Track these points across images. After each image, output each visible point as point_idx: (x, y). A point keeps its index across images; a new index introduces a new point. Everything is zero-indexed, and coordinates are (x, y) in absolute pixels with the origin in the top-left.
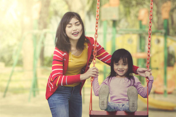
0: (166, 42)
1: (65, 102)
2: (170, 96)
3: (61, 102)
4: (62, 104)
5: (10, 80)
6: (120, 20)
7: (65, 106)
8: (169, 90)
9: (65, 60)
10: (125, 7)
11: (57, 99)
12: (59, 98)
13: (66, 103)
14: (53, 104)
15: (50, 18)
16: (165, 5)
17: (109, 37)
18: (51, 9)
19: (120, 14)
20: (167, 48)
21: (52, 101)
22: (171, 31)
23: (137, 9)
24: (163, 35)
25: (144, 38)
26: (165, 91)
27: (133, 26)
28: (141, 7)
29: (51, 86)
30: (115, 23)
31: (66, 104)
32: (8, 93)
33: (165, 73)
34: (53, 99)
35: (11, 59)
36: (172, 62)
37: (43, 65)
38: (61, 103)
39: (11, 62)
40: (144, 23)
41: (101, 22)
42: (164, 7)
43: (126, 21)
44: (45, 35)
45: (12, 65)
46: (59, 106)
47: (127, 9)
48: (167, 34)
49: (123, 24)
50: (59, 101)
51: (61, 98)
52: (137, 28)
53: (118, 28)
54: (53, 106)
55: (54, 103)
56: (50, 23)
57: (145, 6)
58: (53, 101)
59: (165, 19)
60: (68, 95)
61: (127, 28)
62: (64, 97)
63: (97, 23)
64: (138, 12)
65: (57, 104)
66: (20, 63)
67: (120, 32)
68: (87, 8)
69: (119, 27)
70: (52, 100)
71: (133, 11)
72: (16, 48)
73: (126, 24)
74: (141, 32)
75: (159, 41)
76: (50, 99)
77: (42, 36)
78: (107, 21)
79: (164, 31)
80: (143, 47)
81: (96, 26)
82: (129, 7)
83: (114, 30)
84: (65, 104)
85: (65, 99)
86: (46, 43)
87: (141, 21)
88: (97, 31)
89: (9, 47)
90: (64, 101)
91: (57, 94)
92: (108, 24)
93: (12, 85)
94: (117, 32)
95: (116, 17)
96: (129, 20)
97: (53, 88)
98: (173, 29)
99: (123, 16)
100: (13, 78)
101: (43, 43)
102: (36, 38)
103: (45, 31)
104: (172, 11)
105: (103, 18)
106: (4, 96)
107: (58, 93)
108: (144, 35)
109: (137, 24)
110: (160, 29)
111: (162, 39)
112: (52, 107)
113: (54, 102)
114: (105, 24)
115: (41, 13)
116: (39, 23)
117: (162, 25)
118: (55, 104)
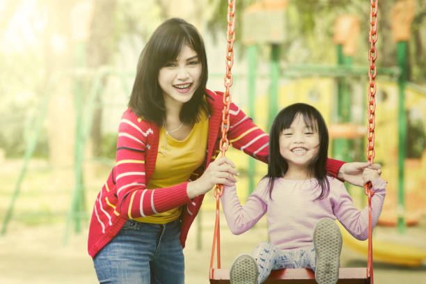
0: (402, 97)
1: (141, 266)
2: (412, 230)
3: (130, 265)
4: (134, 271)
5: (17, 193)
6: (289, 44)
7: (143, 277)
8: (410, 216)
9: (149, 148)
10: (301, 10)
11: (121, 257)
12: (125, 256)
13: (143, 269)
14: (108, 270)
15: (118, 39)
16: (400, 5)
17: (262, 86)
18: (120, 16)
19: (289, 28)
20: (405, 113)
21: (106, 262)
22: (416, 70)
23: (331, 16)
24: (395, 79)
25: (349, 88)
26: (401, 220)
27: (322, 58)
28: (340, 11)
29: (105, 219)
30: (276, 51)
31: (145, 273)
32: (12, 224)
33: (401, 175)
34: (110, 258)
35: (19, 139)
36: (418, 146)
37: (98, 154)
38: (131, 268)
39: (20, 148)
40: (348, 50)
41: (243, 48)
42: (398, 12)
43: (305, 46)
44: (104, 81)
45: (22, 154)
46: (125, 277)
47: (306, 17)
48: (405, 78)
49: (296, 53)
50: (126, 264)
51: (130, 254)
52: (331, 62)
53: (283, 64)
54: (109, 277)
55: (111, 269)
56: (117, 50)
57: (351, 9)
58: (110, 262)
59: (401, 42)
60: (148, 246)
61: (305, 62)
62: (137, 252)
63: (231, 51)
64: (333, 23)
65: (120, 271)
66: (42, 150)
67: (289, 73)
68: (209, 13)
69: (286, 59)
70: (106, 259)
71: (321, 22)
72: (31, 113)
73: (304, 53)
74: (340, 73)
75: (385, 96)
76: (101, 257)
77: (97, 84)
78: (257, 45)
79: (397, 70)
80: (345, 111)
81: (229, 59)
82: (311, 12)
83: (274, 66)
84: (141, 271)
85: (141, 257)
86: (106, 99)
87: (340, 46)
88: (230, 69)
89: (15, 109)
90: (138, 263)
91: (120, 244)
92: (260, 52)
93: (22, 205)
94: (281, 72)
95: (279, 36)
96: (312, 42)
97: (111, 224)
98: (421, 65)
99: (296, 32)
100: (25, 186)
101: (98, 100)
102: (81, 87)
103: (103, 69)
104: (418, 20)
105: (247, 38)
106: (4, 232)
107: (121, 241)
108: (348, 80)
109: (332, 54)
110: (389, 65)
111: (392, 89)
112: (106, 278)
113: (113, 267)
114: (251, 52)
115: (93, 25)
116: (89, 51)
117: (394, 55)
118: (113, 272)
